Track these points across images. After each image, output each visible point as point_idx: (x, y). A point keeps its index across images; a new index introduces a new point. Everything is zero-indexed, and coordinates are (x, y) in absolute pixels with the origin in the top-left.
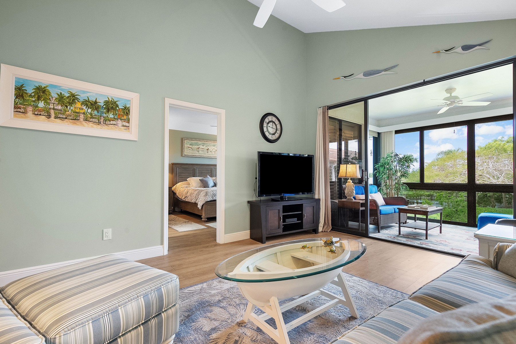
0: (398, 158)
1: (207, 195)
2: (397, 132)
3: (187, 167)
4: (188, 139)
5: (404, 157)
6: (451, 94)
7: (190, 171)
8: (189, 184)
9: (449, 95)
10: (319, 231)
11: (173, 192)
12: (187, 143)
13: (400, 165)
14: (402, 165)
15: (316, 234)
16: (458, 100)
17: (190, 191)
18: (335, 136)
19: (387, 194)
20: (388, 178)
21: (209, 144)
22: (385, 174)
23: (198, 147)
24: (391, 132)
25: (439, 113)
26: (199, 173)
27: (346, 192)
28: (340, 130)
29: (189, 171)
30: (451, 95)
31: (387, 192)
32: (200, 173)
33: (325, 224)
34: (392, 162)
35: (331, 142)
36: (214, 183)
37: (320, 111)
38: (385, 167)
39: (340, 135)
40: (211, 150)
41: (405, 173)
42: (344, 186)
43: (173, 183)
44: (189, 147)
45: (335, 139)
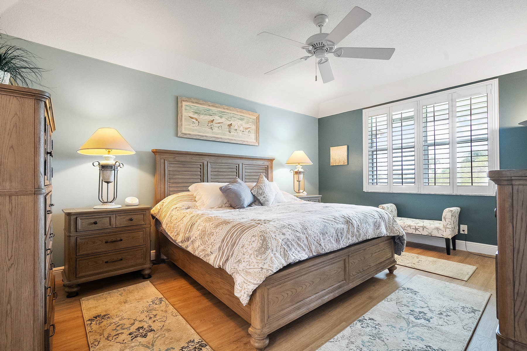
1: (267, 249)
3: (188, 159)
4: (189, 99)
7: (195, 169)
8: (193, 199)
11: (153, 217)
12: (188, 108)
17: (200, 225)
21: (232, 115)
23: (211, 118)
26: (212, 173)
29: (192, 169)
32: (216, 173)
36: (254, 196)
40: (236, 127)
43: (156, 197)
44: (192, 118)
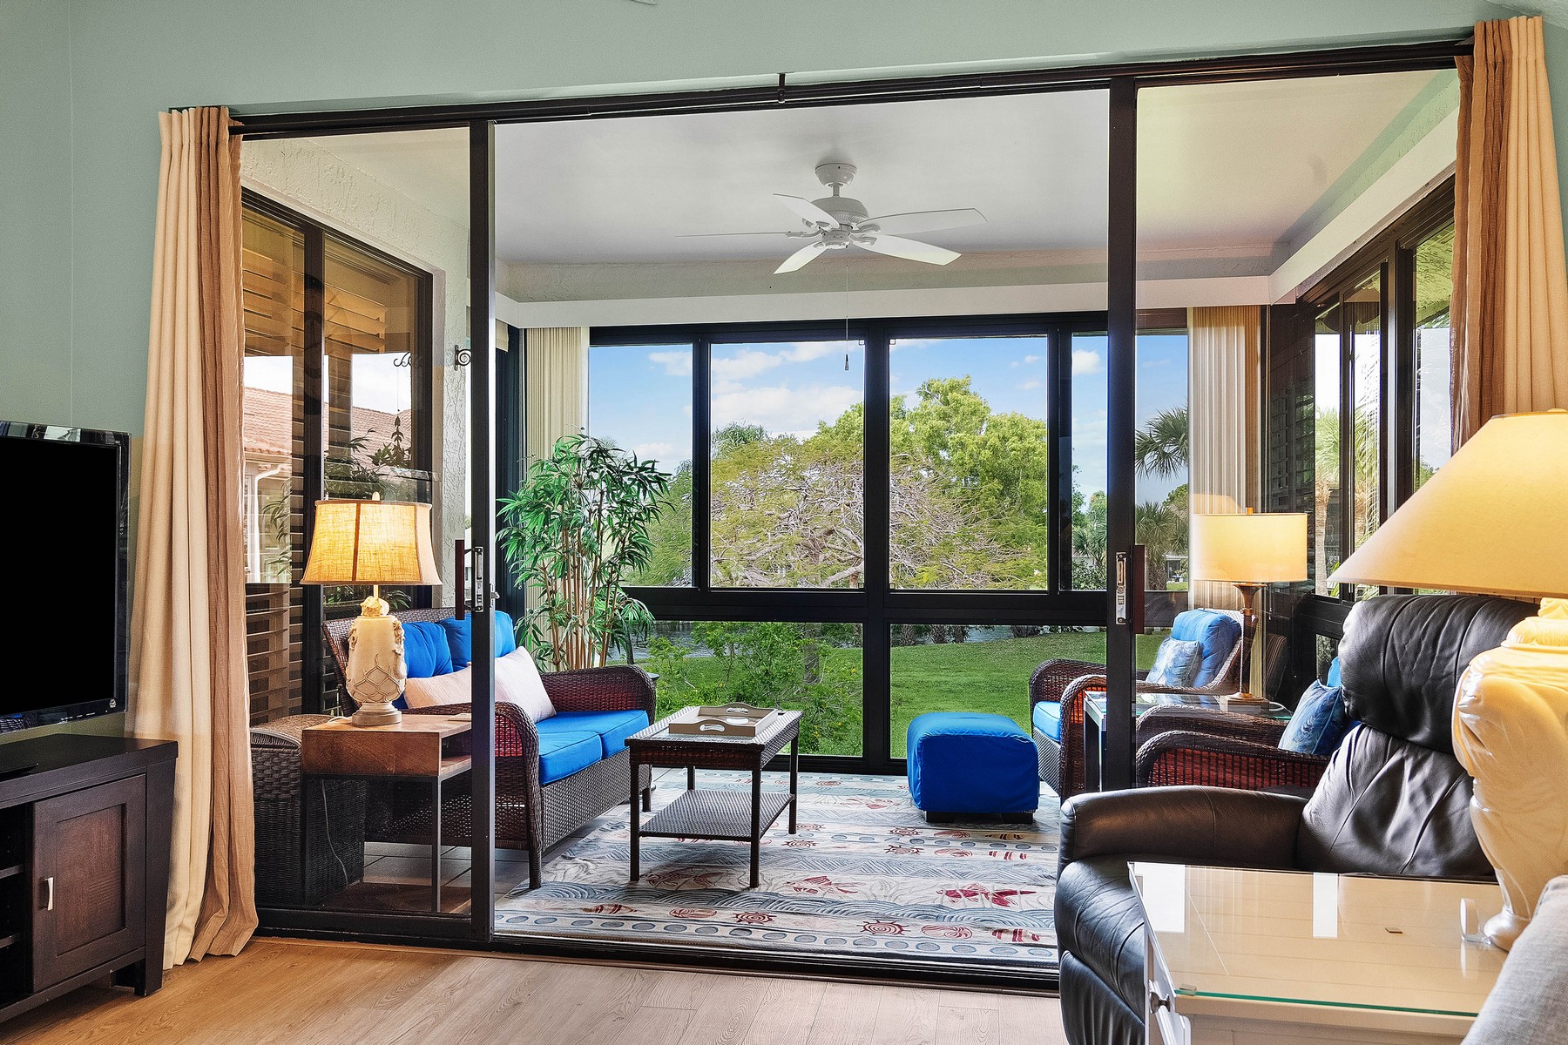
0: (609, 467)
2: (601, 336)
5: (633, 465)
6: (836, 187)
9: (827, 192)
10: (168, 964)
13: (615, 505)
14: (622, 502)
15: (140, 993)
16: (864, 221)
18: (276, 316)
19: (555, 650)
20: (564, 571)
22: (546, 548)
24: (572, 330)
25: (783, 269)
27: (353, 671)
28: (314, 284)
30: (836, 193)
31: (556, 640)
33: (209, 904)
34: (580, 486)
35: (251, 350)
37: (181, 135)
38: (548, 513)
39: (313, 318)
41: (634, 543)
42: (336, 628)
45: (282, 339)
